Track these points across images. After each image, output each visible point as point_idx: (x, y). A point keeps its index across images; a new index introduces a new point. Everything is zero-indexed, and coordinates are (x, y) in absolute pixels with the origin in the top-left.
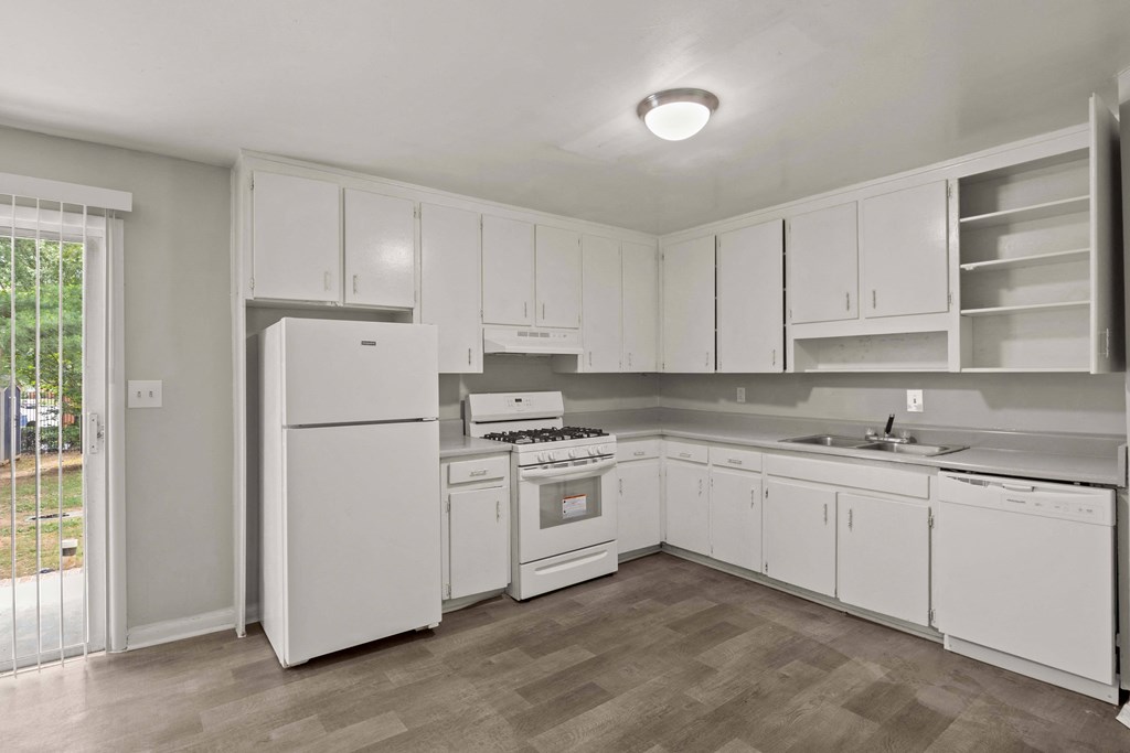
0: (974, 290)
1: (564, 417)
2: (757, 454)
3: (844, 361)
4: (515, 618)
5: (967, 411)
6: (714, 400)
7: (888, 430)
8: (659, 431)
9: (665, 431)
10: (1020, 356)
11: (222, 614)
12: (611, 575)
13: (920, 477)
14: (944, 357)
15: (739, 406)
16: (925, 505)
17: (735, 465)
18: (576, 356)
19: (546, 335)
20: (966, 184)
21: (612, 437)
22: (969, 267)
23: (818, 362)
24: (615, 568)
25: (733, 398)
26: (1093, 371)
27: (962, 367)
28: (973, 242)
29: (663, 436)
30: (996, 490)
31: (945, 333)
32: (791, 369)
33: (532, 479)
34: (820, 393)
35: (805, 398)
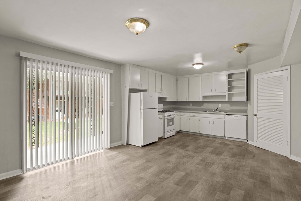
0: (230, 89)
1: (163, 109)
2: (198, 114)
3: (209, 99)
4: (163, 142)
5: (227, 107)
6: (186, 106)
7: (217, 110)
8: (179, 111)
9: (180, 111)
10: (235, 99)
11: (120, 142)
12: (174, 135)
13: (223, 116)
14: (226, 99)
15: (191, 107)
16: (224, 120)
17: (194, 116)
18: (166, 98)
19: (163, 94)
20: (229, 75)
21: (175, 112)
22: (229, 86)
23: (205, 99)
24: (175, 134)
25: (189, 105)
26: (245, 101)
27: (228, 100)
28: (229, 83)
29: (180, 112)
30: (233, 117)
31: (226, 96)
32: (202, 100)
33: (166, 118)
34: (205, 104)
35: (203, 105)
